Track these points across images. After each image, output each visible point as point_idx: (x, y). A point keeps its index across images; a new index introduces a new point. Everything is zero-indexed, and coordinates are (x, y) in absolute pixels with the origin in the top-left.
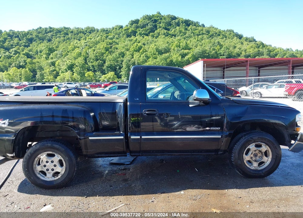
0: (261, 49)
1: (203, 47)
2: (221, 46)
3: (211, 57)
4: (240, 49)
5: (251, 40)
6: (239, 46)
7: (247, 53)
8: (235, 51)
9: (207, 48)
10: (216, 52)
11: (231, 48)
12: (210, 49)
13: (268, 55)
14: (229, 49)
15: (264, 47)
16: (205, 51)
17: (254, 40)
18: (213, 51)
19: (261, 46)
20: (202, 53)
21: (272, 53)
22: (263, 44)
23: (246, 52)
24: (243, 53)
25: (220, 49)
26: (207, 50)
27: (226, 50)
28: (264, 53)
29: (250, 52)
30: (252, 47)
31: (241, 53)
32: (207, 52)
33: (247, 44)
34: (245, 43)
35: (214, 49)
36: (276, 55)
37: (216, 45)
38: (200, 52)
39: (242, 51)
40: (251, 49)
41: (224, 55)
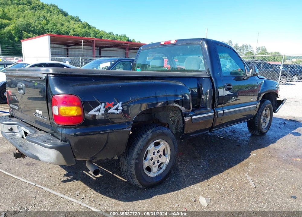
0: (87, 30)
1: (26, 19)
2: (48, 21)
3: (37, 32)
4: (68, 27)
5: (76, 19)
6: (66, 24)
7: (76, 33)
8: (63, 28)
9: (32, 21)
10: (43, 27)
11: (59, 25)
12: (35, 23)
13: (95, 36)
14: (57, 26)
15: (90, 28)
16: (29, 24)
17: (80, 20)
18: (40, 26)
19: (87, 27)
20: (27, 26)
21: (98, 34)
22: (89, 25)
23: (75, 31)
24: (72, 32)
25: (47, 24)
26: (31, 23)
27: (54, 26)
28: (91, 34)
29: (78, 31)
30: (79, 27)
31: (69, 32)
32: (33, 26)
33: (74, 23)
34: (72, 22)
35: (40, 24)
36: (101, 37)
37: (42, 19)
38: (23, 25)
39: (70, 29)
40: (79, 29)
41: (51, 32)
